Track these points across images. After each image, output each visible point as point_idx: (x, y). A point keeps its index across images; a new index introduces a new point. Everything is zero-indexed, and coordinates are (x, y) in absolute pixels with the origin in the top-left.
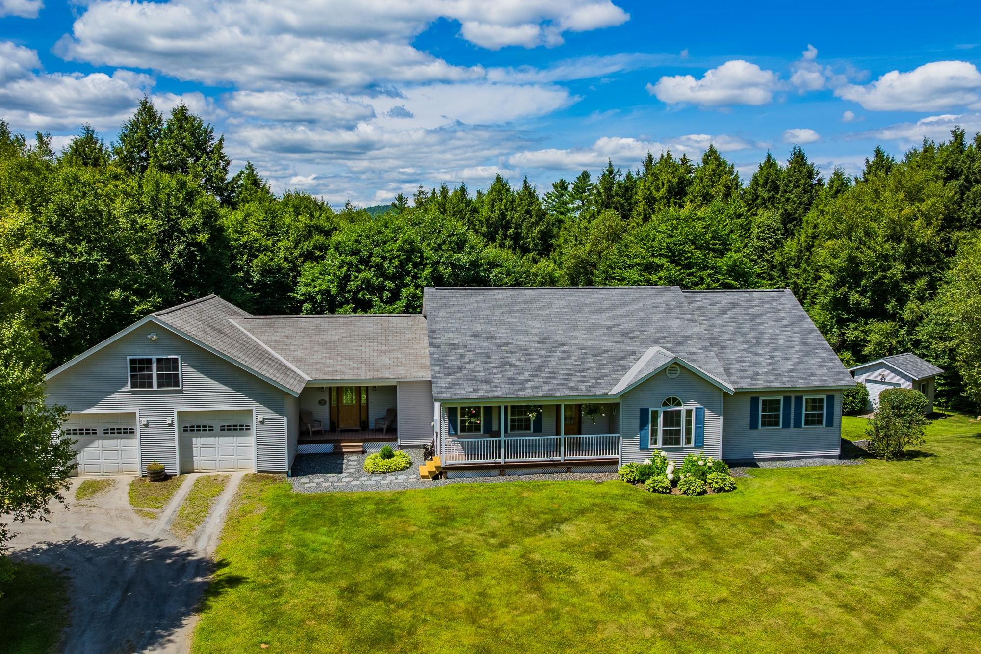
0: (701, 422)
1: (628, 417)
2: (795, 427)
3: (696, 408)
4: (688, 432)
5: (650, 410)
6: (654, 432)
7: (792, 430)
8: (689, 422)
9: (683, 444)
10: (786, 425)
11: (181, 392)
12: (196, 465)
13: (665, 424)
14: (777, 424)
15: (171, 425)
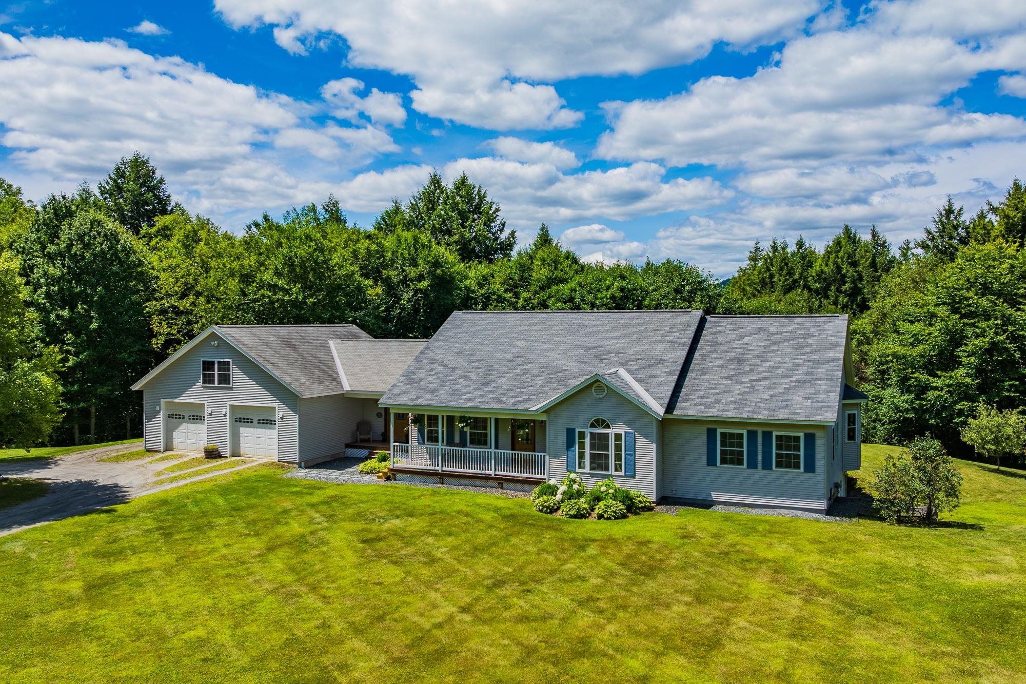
0: (632, 448)
1: (555, 436)
2: (764, 468)
3: (626, 432)
4: (618, 458)
5: (577, 430)
6: (581, 455)
7: (759, 472)
8: (618, 448)
9: (612, 471)
10: (752, 465)
11: (231, 389)
12: (242, 451)
13: (592, 447)
14: (740, 462)
15: (225, 415)
